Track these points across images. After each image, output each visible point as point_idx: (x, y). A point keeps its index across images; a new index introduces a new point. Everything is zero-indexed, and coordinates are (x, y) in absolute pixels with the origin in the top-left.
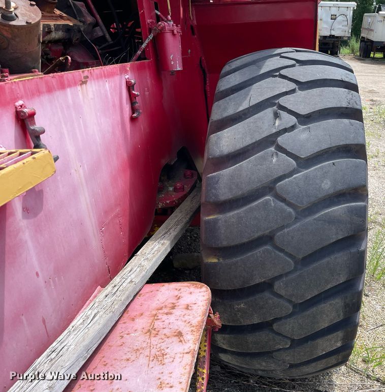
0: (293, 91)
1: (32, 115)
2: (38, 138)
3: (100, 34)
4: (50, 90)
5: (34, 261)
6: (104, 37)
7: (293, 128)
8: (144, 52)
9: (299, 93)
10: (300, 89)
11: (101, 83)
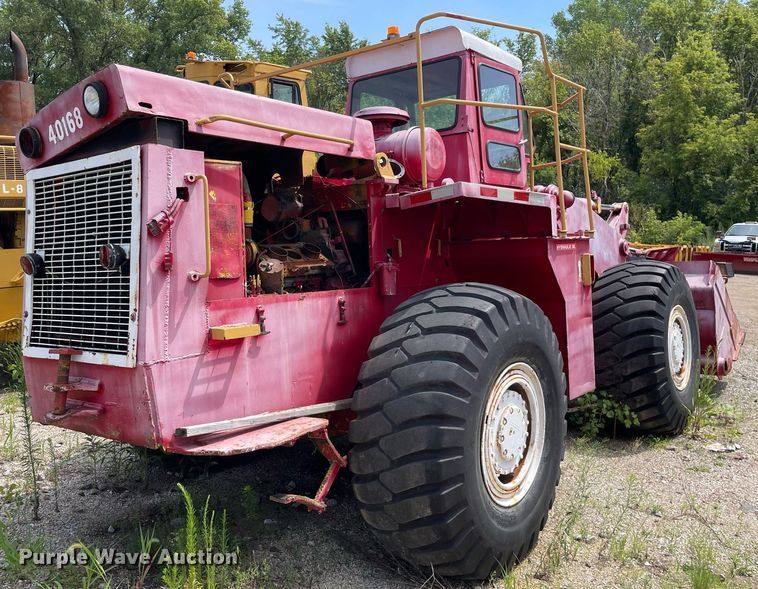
0: (430, 312)
1: (263, 311)
2: (263, 321)
3: (350, 269)
4: (277, 302)
5: (248, 376)
6: (351, 271)
7: (416, 336)
8: (370, 281)
9: (435, 315)
10: (437, 312)
11: (315, 300)
